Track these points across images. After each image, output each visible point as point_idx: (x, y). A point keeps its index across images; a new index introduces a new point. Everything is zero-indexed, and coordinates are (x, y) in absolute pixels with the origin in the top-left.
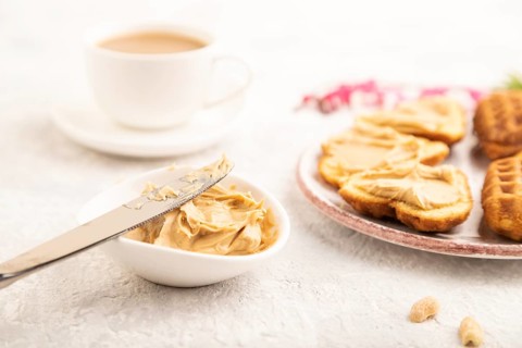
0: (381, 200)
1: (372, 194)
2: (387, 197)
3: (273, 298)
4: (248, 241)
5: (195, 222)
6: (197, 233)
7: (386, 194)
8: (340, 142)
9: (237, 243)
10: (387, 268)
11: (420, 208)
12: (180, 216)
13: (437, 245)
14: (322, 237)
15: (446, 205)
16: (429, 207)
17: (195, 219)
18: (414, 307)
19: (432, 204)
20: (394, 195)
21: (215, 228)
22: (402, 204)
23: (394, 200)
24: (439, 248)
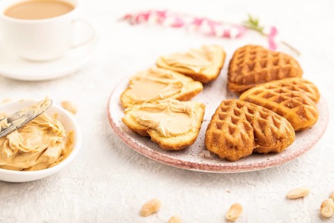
0: (143, 128)
1: (139, 123)
2: (146, 126)
3: (63, 192)
4: (48, 158)
5: (15, 146)
6: (16, 152)
7: (146, 124)
8: (138, 79)
9: (41, 159)
10: (143, 171)
11: (163, 136)
12: (6, 141)
13: (170, 161)
14: (114, 144)
15: (181, 135)
16: (169, 135)
17: (14, 144)
18: (143, 207)
19: (170, 134)
20: (150, 125)
21: (27, 149)
22: (153, 131)
23: (150, 128)
24: (171, 163)
